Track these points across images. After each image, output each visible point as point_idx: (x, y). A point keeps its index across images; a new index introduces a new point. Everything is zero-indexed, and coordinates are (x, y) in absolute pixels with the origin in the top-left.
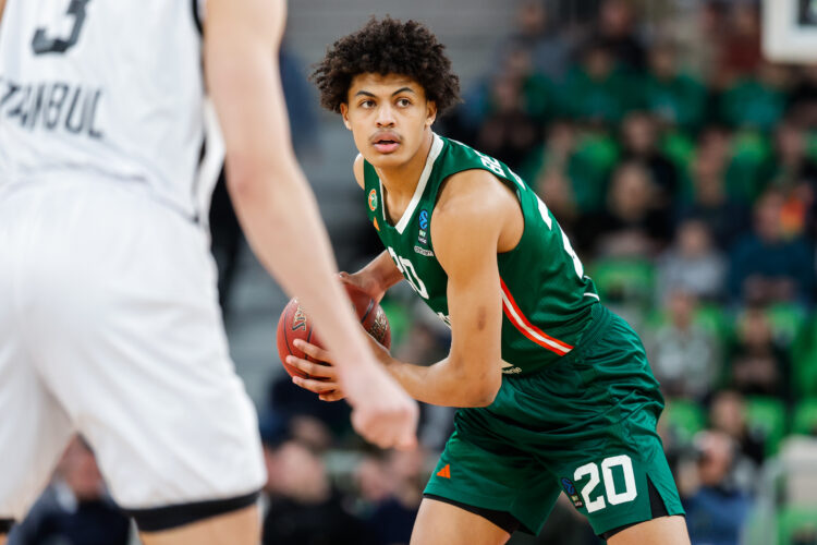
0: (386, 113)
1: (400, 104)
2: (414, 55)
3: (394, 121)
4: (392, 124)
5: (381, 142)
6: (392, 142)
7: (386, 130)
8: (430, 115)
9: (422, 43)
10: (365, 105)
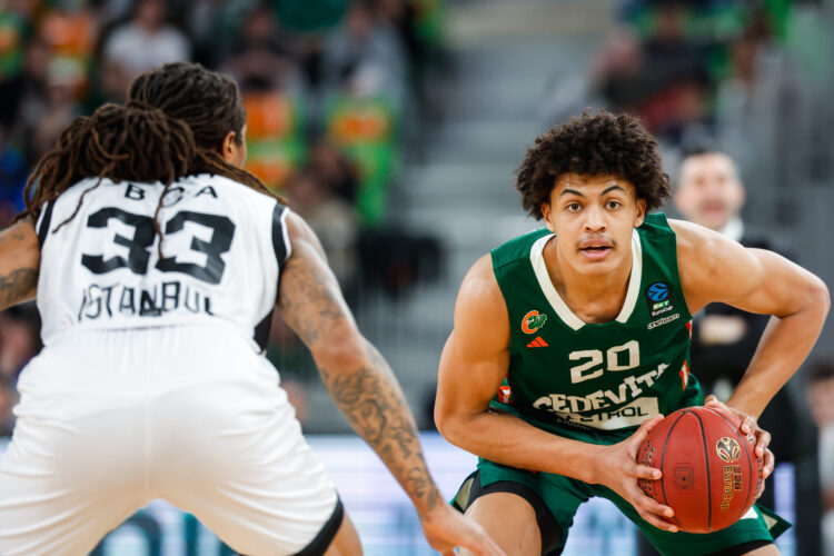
0: (594, 216)
1: (608, 206)
2: (627, 153)
3: (605, 225)
4: (603, 229)
5: (589, 249)
6: (603, 248)
7: (596, 236)
8: (639, 216)
9: (634, 140)
10: (570, 208)
